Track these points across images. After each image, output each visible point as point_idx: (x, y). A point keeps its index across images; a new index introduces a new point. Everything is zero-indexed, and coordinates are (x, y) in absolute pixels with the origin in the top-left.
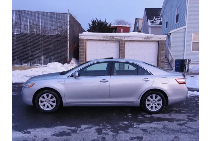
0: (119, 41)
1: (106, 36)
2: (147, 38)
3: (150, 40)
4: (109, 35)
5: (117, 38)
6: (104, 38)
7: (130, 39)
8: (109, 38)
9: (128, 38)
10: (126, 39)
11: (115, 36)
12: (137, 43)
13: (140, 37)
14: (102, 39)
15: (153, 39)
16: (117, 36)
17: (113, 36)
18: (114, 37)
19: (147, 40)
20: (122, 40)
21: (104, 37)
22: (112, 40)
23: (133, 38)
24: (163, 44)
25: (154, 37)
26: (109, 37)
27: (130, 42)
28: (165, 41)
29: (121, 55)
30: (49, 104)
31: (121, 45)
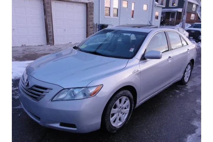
15: (82, 1)
24: (91, 7)
27: (56, 1)
28: (93, 4)
29: (49, 19)
30: (121, 113)
31: (47, 5)
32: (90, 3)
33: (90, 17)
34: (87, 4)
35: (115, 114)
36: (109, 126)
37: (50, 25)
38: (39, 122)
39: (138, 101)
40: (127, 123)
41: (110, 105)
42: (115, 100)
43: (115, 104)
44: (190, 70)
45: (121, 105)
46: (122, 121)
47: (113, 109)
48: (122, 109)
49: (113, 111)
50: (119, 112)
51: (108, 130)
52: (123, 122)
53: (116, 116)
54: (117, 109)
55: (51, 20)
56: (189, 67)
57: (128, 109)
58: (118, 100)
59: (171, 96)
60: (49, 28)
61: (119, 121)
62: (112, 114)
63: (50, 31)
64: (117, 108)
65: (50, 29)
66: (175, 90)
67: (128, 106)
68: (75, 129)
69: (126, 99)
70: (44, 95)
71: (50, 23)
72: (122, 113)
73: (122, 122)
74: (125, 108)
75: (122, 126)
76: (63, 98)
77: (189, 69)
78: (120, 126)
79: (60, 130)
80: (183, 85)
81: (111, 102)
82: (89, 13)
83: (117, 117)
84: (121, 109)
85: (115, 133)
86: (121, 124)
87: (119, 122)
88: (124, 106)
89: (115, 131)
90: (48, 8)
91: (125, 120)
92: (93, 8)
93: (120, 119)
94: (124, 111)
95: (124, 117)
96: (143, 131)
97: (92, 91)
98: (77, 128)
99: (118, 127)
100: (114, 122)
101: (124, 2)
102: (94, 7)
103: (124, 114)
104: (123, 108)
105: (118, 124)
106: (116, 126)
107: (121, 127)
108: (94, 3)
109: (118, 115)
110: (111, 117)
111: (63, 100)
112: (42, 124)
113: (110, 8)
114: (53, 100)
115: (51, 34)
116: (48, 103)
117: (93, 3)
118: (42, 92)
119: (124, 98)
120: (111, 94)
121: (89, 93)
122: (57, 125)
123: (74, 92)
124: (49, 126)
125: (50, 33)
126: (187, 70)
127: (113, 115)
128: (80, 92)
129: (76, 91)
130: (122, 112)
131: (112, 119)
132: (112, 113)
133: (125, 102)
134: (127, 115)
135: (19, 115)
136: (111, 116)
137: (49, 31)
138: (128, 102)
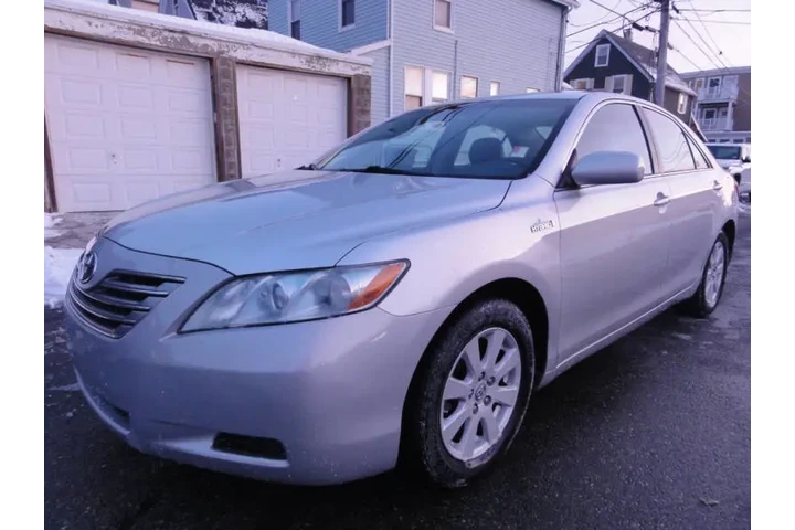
0: (211, 60)
1: (151, 27)
2: (315, 61)
3: (326, 70)
4: (167, 26)
5: (202, 42)
6: (139, 33)
7: (255, 56)
8: (166, 38)
9: (250, 52)
10: (241, 54)
11: (195, 35)
12: (279, 78)
13: (293, 54)
14: (130, 37)
15: (334, 69)
16: (205, 37)
17: (183, 32)
18: (192, 40)
19: (318, 68)
20: (226, 59)
21: (141, 28)
22: (177, 50)
23: (270, 53)
24: (363, 90)
25: (336, 61)
26: (166, 34)
27: (253, 70)
28: (368, 79)
29: (226, 122)
30: (486, 404)
31: (221, 81)
32: (358, 77)
33: (359, 122)
34: (349, 79)
35: (460, 403)
36: (438, 455)
37: (229, 144)
38: (126, 432)
39: (551, 355)
40: (508, 446)
41: (442, 358)
42: (460, 336)
43: (462, 361)
44: (720, 262)
45: (484, 366)
46: (490, 438)
47: (451, 379)
48: (489, 384)
49: (453, 387)
50: (477, 398)
51: (434, 474)
52: (494, 441)
53: (464, 413)
54: (469, 382)
55: (234, 128)
56: (720, 252)
57: (514, 388)
58: (475, 341)
59: (665, 353)
60: (228, 151)
61: (477, 438)
62: (448, 401)
63: (232, 163)
64: (471, 376)
65: (229, 155)
66: (675, 334)
67: (512, 373)
68: (281, 464)
69: (506, 344)
70: (147, 311)
71: (232, 135)
72: (491, 405)
73: (488, 440)
74: (502, 384)
75: (489, 458)
76: (231, 319)
77: (718, 259)
78: (482, 457)
79: (215, 468)
80: (702, 317)
81: (446, 346)
82: (356, 108)
83: (469, 419)
84: (483, 382)
85: (462, 488)
86: (487, 453)
87: (478, 444)
88: (500, 370)
89: (463, 481)
90: (225, 90)
91: (500, 435)
92: (369, 91)
93: (480, 431)
94: (496, 392)
95: (500, 422)
96: (581, 482)
97: (359, 284)
98: (290, 461)
99: (474, 465)
100: (457, 438)
101: (466, 80)
102: (372, 91)
103: (498, 408)
104: (493, 378)
105: (472, 452)
106: (465, 459)
107: (485, 462)
108: (373, 78)
109: (475, 411)
110: (446, 416)
111: (226, 328)
112: (135, 444)
113: (421, 98)
114: (185, 329)
115: (232, 172)
116: (161, 340)
117: (370, 77)
118: (141, 297)
119: (498, 336)
120: (443, 304)
121: (345, 293)
122: (202, 447)
123: (277, 289)
124: (167, 451)
125: (230, 168)
126: (712, 261)
127: (453, 405)
128: (306, 289)
129: (289, 287)
130: (489, 397)
131: (448, 426)
132: (448, 394)
133: (502, 354)
134: (508, 413)
135: (70, 414)
136: (442, 411)
137: (227, 160)
138: (513, 354)
